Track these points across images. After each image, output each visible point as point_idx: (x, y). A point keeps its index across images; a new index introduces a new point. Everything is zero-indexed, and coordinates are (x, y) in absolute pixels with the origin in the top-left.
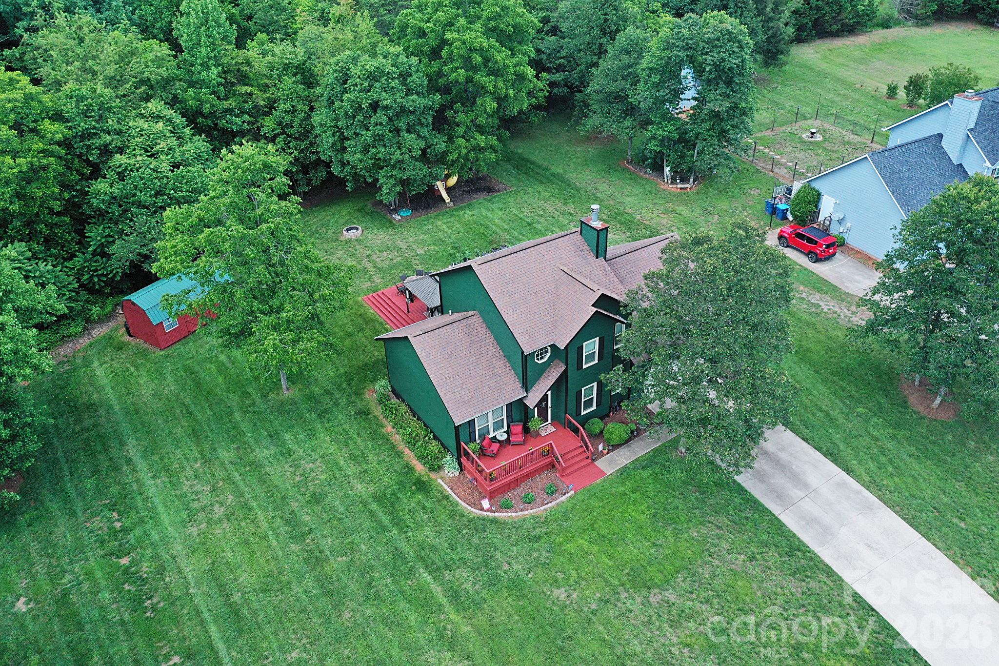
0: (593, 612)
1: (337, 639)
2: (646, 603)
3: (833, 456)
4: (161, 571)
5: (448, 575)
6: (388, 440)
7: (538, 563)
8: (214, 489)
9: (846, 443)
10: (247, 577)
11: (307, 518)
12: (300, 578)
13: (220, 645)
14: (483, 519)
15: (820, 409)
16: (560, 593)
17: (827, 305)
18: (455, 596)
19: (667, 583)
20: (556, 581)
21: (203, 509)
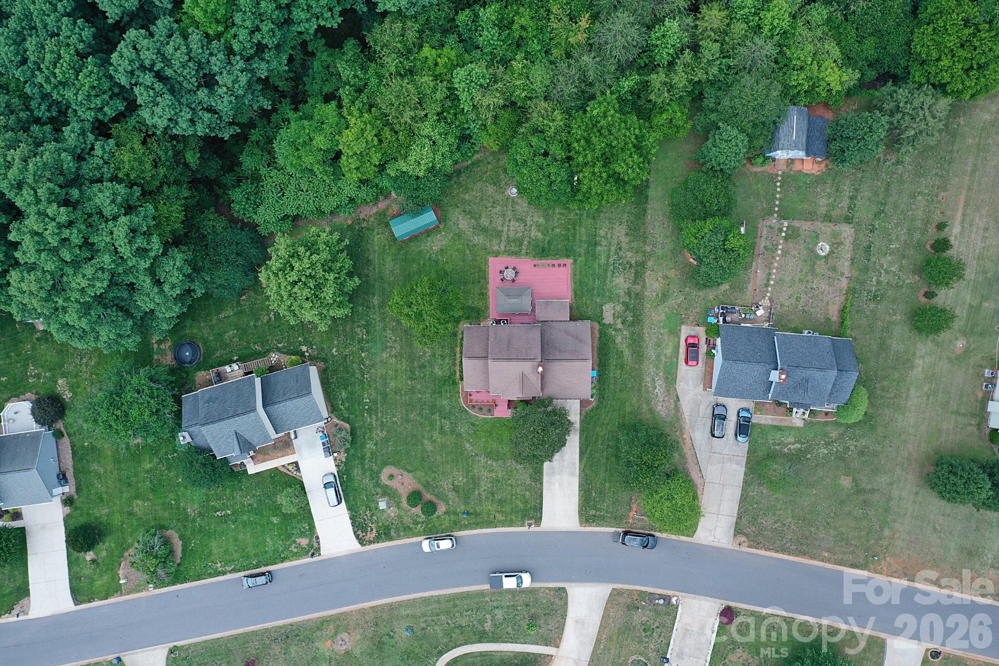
0: (472, 456)
1: (408, 421)
2: (486, 462)
3: (582, 453)
4: (373, 366)
5: (443, 421)
6: (455, 355)
7: (468, 433)
8: (395, 341)
9: (590, 452)
10: (392, 384)
11: (417, 373)
12: (406, 395)
13: (379, 402)
14: (463, 407)
15: (597, 435)
16: (468, 445)
17: (659, 389)
18: (442, 428)
19: (496, 460)
20: (469, 441)
21: (391, 347)
